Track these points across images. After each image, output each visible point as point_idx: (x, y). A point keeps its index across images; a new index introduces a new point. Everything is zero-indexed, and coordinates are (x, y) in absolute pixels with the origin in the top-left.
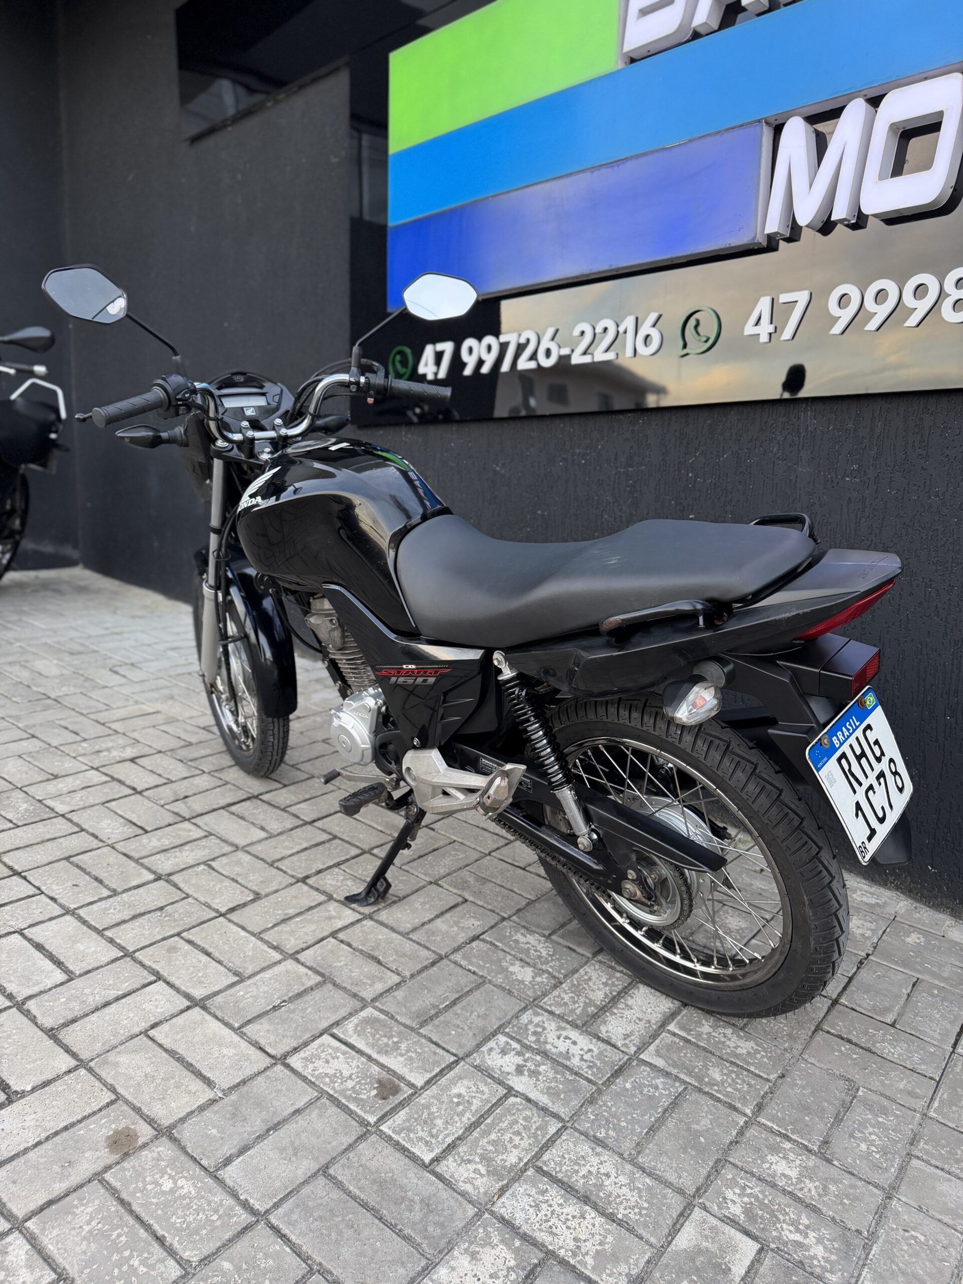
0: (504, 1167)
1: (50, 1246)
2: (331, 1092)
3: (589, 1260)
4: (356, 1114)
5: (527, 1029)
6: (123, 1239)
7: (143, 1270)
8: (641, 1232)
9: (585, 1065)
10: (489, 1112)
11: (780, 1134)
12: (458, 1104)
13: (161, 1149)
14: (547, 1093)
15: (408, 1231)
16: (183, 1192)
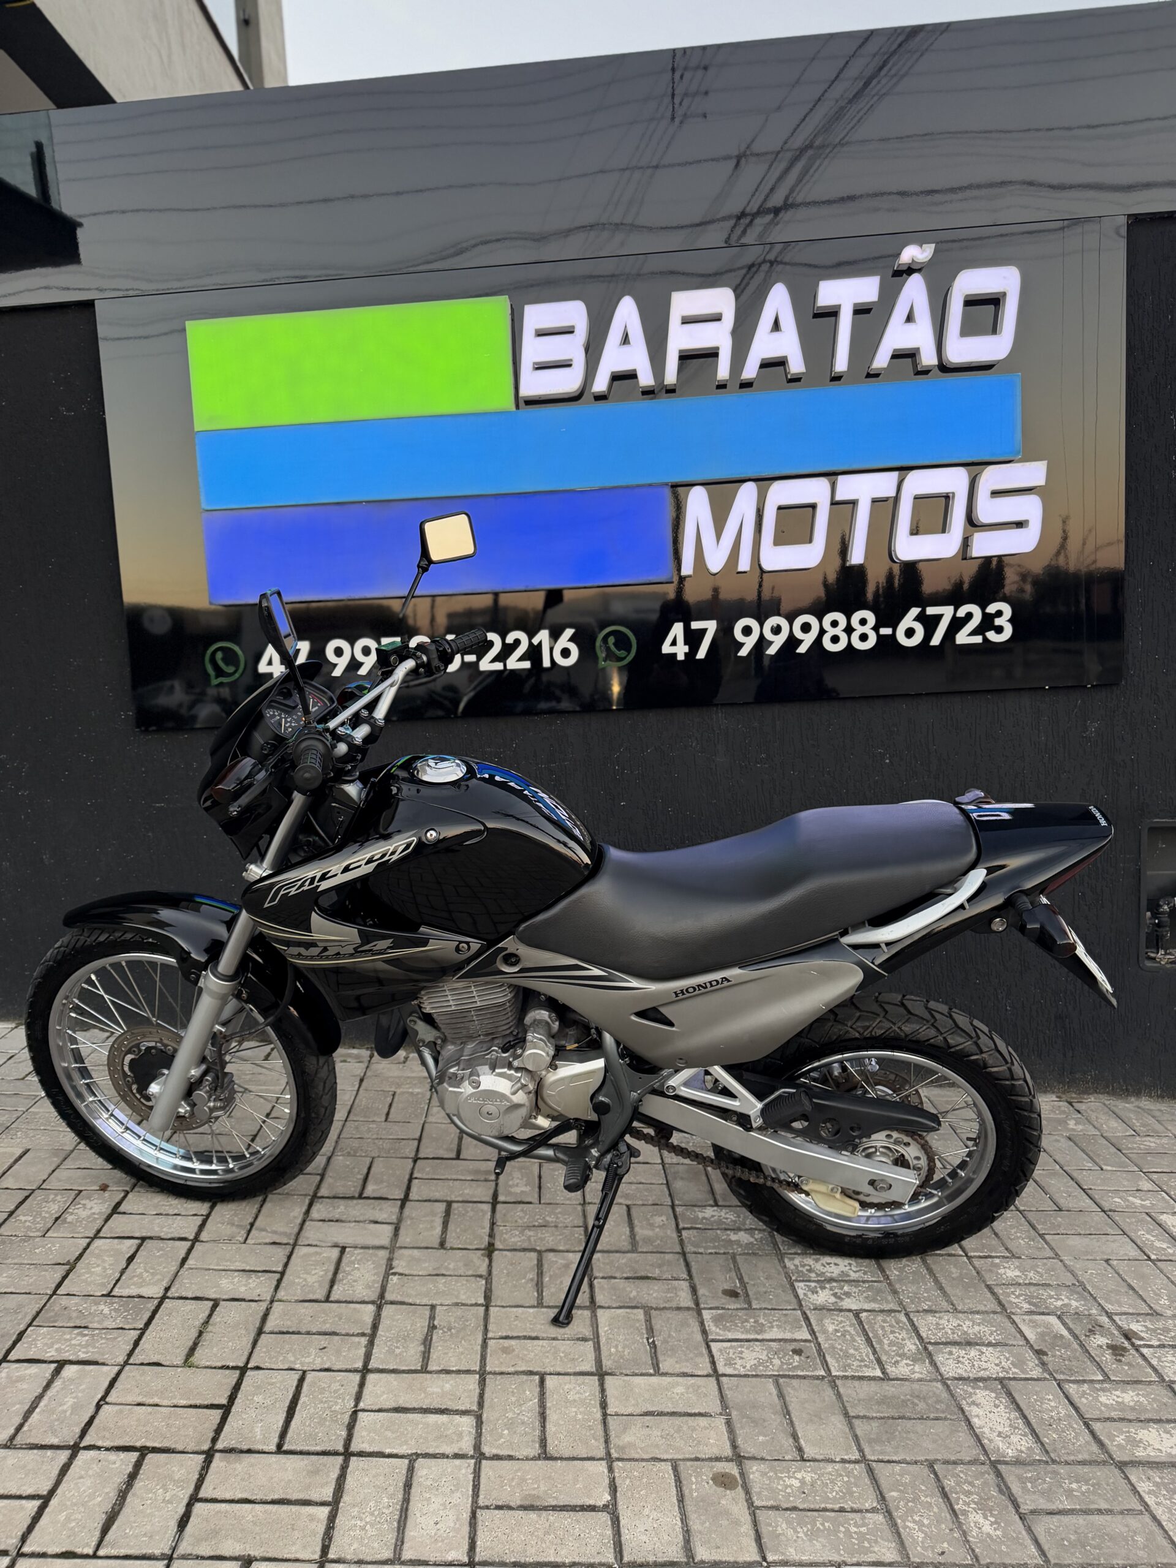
0: (915, 1354)
1: (803, 1558)
2: (776, 1373)
3: (1014, 1370)
4: (808, 1376)
5: (802, 1271)
6: (827, 1524)
7: (864, 1529)
8: (1011, 1343)
9: (861, 1274)
10: (864, 1330)
11: (986, 1257)
12: (843, 1335)
13: (755, 1468)
14: (870, 1301)
15: (932, 1416)
16: (808, 1479)
